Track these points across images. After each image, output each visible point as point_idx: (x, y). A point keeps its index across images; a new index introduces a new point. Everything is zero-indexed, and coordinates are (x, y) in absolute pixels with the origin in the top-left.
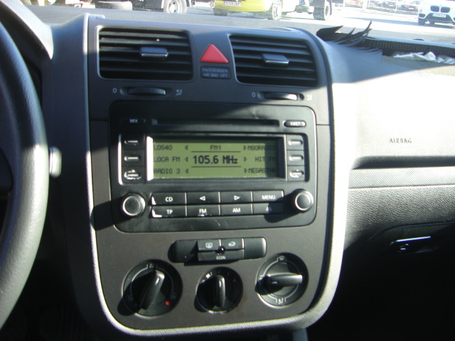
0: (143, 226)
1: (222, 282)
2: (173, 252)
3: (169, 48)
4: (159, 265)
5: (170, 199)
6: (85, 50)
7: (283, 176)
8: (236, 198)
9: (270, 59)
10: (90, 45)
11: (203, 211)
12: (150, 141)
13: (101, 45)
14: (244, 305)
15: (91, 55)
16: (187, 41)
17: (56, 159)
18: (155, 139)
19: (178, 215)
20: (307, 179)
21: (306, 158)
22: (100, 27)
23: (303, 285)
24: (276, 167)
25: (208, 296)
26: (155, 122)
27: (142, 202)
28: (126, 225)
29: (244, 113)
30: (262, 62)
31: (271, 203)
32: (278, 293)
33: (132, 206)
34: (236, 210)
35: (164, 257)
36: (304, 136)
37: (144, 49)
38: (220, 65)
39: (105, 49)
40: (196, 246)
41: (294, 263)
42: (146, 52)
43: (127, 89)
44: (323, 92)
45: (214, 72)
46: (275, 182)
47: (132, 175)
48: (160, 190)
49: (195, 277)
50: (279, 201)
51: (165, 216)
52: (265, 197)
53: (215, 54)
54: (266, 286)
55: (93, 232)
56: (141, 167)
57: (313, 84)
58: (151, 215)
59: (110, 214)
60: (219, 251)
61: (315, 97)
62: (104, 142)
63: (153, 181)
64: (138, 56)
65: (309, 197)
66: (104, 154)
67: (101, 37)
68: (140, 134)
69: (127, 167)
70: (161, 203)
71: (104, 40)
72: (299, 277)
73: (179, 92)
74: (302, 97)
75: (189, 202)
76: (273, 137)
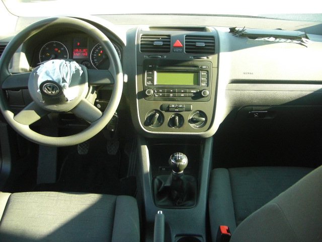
0: (152, 99)
1: (177, 118)
2: (161, 107)
3: (163, 41)
4: (157, 111)
5: (161, 91)
6: (136, 44)
7: (199, 85)
8: (182, 91)
9: (198, 44)
10: (138, 41)
11: (171, 95)
12: (155, 72)
13: (141, 41)
14: (185, 126)
15: (138, 45)
16: (170, 39)
17: (126, 76)
18: (158, 72)
19: (163, 96)
20: (208, 86)
21: (208, 79)
22: (141, 35)
23: (206, 122)
24: (197, 81)
25: (172, 123)
26: (157, 67)
27: (152, 92)
28: (147, 98)
29: (186, 63)
30: (195, 45)
31: (194, 93)
32: (197, 124)
33: (149, 92)
34: (182, 95)
35: (159, 109)
36: (207, 71)
37: (155, 42)
38: (179, 47)
39: (143, 42)
40: (169, 106)
41: (202, 114)
42: (155, 43)
43: (149, 56)
44: (216, 56)
45: (177, 50)
46: (196, 86)
47: (150, 83)
49: (168, 116)
50: (197, 93)
51: (160, 96)
52: (192, 91)
53: (178, 43)
54: (192, 121)
55: (137, 100)
56: (152, 81)
57: (213, 53)
58: (155, 96)
59: (143, 95)
60: (176, 108)
61: (212, 58)
62: (141, 72)
63: (156, 85)
64: (153, 44)
65: (208, 92)
66: (141, 76)
67: (141, 38)
68: (151, 70)
69: (148, 80)
70: (158, 92)
71: (143, 39)
72: (204, 119)
73: (165, 57)
74: (208, 58)
75: (167, 92)
76: (196, 71)
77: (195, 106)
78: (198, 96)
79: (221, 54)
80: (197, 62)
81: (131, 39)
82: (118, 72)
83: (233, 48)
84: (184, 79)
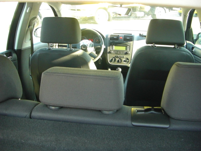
0: (112, 54)
1: (120, 60)
2: (115, 56)
3: (117, 37)
4: (114, 58)
8: (122, 52)
9: (127, 38)
10: (109, 37)
12: (114, 46)
14: (122, 62)
16: (119, 36)
17: (105, 46)
20: (129, 50)
21: (130, 48)
22: (110, 35)
23: (129, 61)
25: (118, 61)
27: (112, 52)
36: (130, 46)
38: (122, 39)
40: (117, 56)
41: (128, 59)
43: (112, 41)
44: (132, 42)
46: (126, 51)
47: (112, 49)
48: (114, 50)
49: (117, 59)
53: (121, 38)
54: (125, 61)
55: (108, 54)
56: (113, 48)
59: (110, 52)
60: (120, 57)
62: (110, 46)
64: (113, 38)
65: (129, 52)
68: (113, 45)
69: (112, 48)
70: (114, 52)
72: (128, 61)
73: (117, 41)
74: (130, 42)
75: (117, 52)
76: (126, 46)
77: (125, 56)
78: (126, 53)
79: (134, 41)
80: (127, 43)
81: (107, 36)
82: (102, 44)
83: (138, 39)
84: (123, 48)
